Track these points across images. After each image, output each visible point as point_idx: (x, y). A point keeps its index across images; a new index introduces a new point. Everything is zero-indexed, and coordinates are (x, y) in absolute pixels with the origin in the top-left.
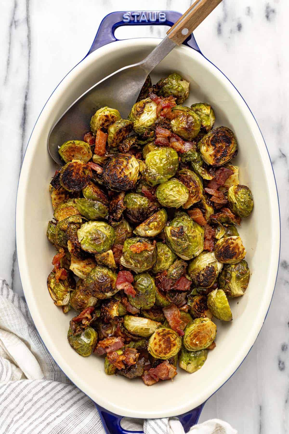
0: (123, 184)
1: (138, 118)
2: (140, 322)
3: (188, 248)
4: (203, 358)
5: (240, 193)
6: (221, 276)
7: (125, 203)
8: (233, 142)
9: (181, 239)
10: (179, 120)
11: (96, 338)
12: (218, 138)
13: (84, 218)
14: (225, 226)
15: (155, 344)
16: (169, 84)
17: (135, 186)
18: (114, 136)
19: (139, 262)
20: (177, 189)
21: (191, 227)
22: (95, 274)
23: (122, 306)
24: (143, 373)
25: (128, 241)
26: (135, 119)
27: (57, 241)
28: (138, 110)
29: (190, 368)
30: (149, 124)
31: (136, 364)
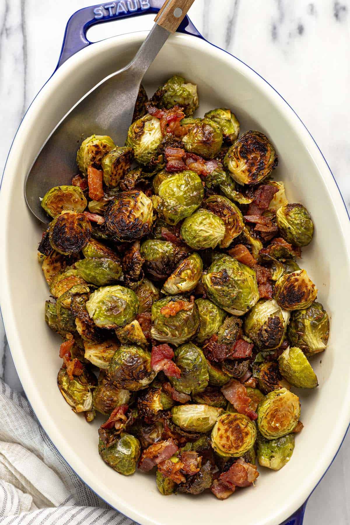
0: (134, 230)
1: (138, 142)
2: (194, 411)
3: (238, 298)
4: (289, 445)
5: (292, 214)
6: (291, 330)
7: (143, 254)
8: (269, 149)
9: (227, 286)
10: (192, 133)
11: (138, 447)
12: (248, 147)
13: (92, 285)
14: (282, 262)
15: (221, 437)
16: (170, 91)
17: (151, 229)
18: (111, 169)
19: (177, 328)
20: (208, 221)
21: (237, 269)
22: (120, 357)
23: (166, 395)
24: (212, 483)
25: (155, 304)
26: (134, 144)
27: (61, 324)
28: (136, 131)
29: (275, 462)
30: (154, 146)
31: (200, 471)
